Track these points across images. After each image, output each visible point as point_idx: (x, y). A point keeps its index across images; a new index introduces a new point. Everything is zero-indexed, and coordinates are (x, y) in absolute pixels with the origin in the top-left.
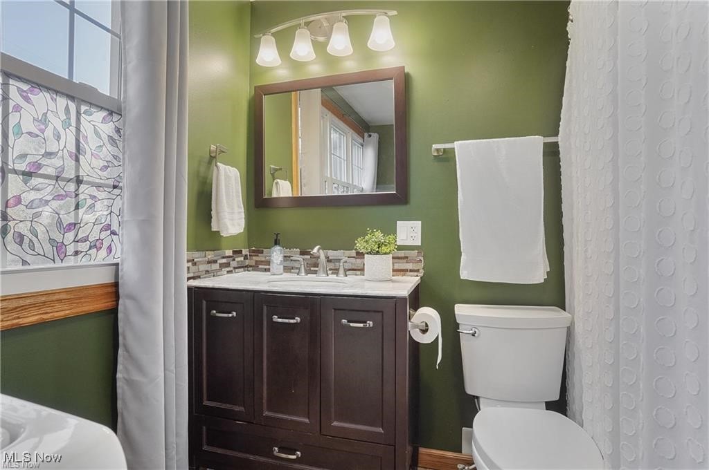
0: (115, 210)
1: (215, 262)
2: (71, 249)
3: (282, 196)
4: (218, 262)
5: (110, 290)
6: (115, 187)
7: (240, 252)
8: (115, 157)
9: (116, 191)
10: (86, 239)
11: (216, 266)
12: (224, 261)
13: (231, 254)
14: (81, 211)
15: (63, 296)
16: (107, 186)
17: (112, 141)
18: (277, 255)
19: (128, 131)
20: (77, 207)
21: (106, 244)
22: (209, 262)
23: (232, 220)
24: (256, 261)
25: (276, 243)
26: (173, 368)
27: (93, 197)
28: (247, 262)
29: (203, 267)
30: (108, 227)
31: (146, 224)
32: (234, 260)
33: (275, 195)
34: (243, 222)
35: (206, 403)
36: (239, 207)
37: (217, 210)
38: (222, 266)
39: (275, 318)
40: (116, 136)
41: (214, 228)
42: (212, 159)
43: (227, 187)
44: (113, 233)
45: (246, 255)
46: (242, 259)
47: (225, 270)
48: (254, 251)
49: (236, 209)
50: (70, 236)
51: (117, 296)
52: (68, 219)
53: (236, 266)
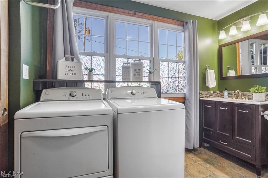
0: (185, 83)
1: (208, 94)
2: (177, 90)
3: (230, 76)
4: (209, 94)
5: (184, 98)
6: (185, 78)
7: (216, 92)
8: (184, 72)
9: (185, 79)
10: (180, 88)
11: (208, 95)
12: (211, 94)
13: (213, 92)
14: (179, 83)
15: (177, 98)
16: (183, 78)
17: (184, 69)
18: (226, 93)
19: (186, 67)
20: (178, 82)
21: (183, 89)
22: (206, 94)
23: (212, 83)
24: (221, 95)
25: (226, 89)
26: (196, 115)
27: (181, 80)
28: (218, 95)
29: (205, 95)
30: (183, 86)
31: (190, 85)
32: (214, 94)
33: (228, 76)
34: (215, 84)
35: (204, 127)
36: (214, 80)
37: (207, 81)
38: (210, 95)
39: (221, 108)
40: (184, 68)
41: (207, 86)
42: (206, 68)
43: (210, 75)
44: (184, 87)
45: (218, 93)
46: (217, 94)
47: (211, 97)
48: (220, 92)
49: (213, 81)
50: (177, 88)
51: (185, 99)
52: (177, 85)
53: (214, 95)
